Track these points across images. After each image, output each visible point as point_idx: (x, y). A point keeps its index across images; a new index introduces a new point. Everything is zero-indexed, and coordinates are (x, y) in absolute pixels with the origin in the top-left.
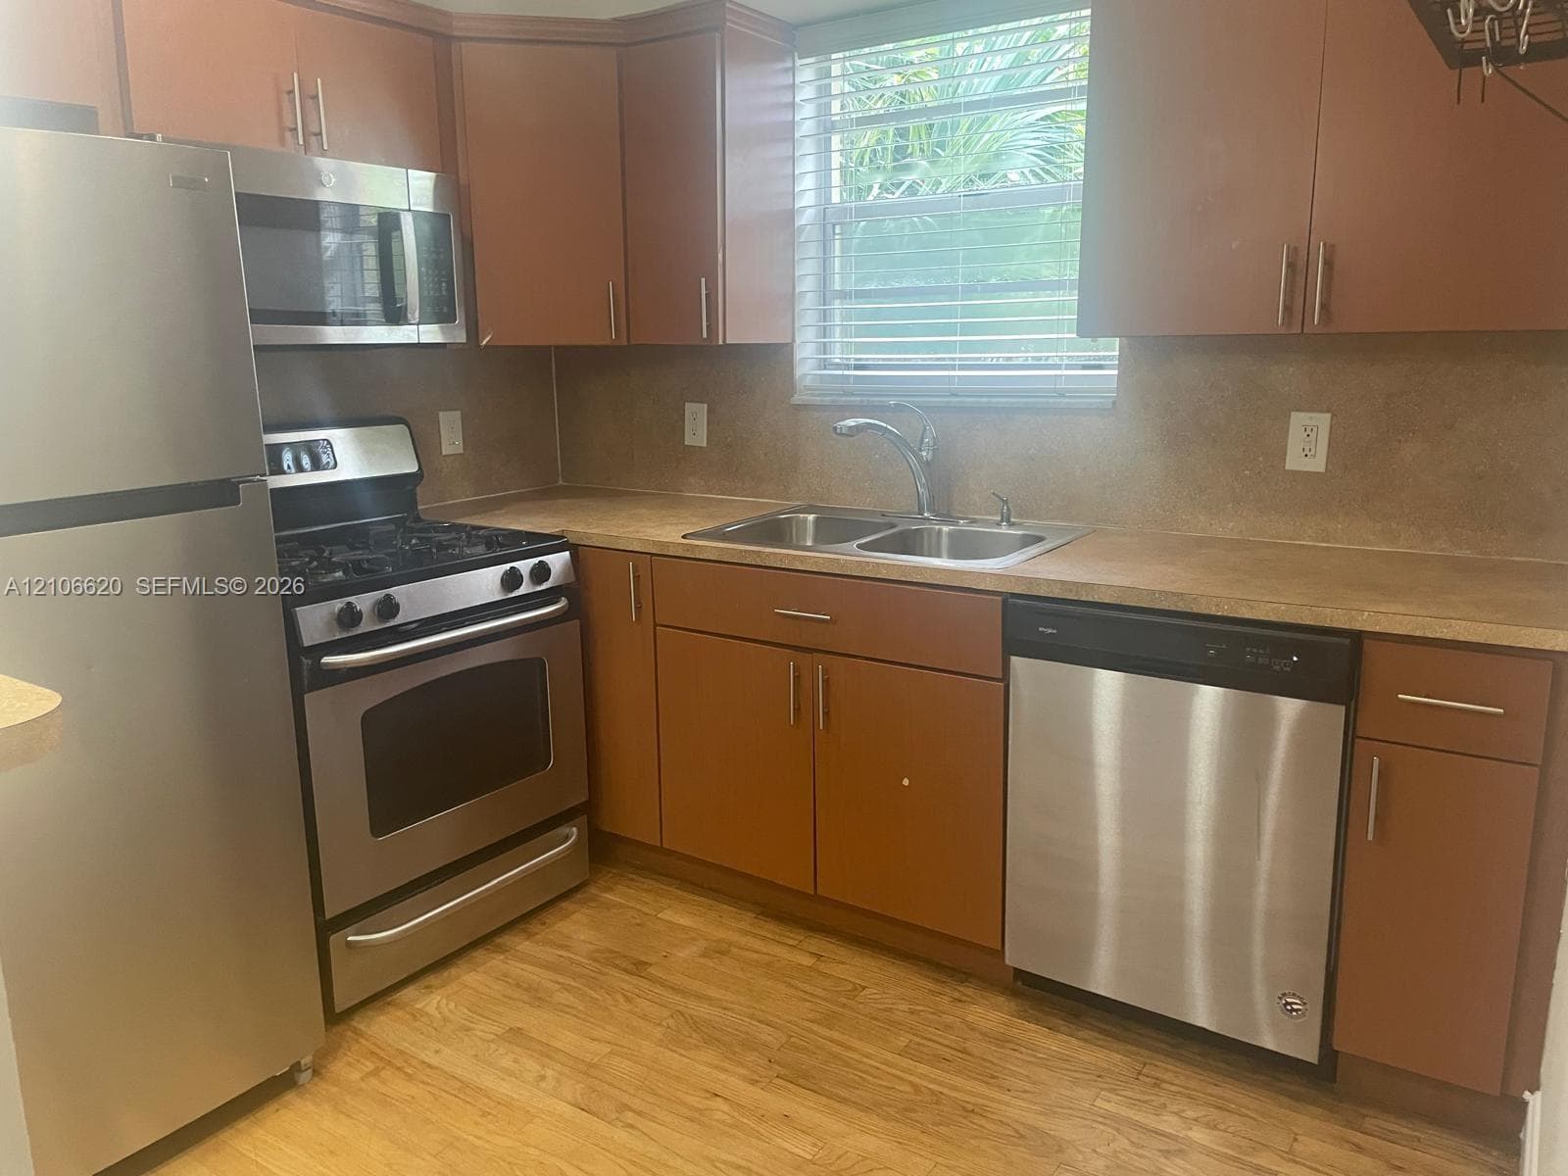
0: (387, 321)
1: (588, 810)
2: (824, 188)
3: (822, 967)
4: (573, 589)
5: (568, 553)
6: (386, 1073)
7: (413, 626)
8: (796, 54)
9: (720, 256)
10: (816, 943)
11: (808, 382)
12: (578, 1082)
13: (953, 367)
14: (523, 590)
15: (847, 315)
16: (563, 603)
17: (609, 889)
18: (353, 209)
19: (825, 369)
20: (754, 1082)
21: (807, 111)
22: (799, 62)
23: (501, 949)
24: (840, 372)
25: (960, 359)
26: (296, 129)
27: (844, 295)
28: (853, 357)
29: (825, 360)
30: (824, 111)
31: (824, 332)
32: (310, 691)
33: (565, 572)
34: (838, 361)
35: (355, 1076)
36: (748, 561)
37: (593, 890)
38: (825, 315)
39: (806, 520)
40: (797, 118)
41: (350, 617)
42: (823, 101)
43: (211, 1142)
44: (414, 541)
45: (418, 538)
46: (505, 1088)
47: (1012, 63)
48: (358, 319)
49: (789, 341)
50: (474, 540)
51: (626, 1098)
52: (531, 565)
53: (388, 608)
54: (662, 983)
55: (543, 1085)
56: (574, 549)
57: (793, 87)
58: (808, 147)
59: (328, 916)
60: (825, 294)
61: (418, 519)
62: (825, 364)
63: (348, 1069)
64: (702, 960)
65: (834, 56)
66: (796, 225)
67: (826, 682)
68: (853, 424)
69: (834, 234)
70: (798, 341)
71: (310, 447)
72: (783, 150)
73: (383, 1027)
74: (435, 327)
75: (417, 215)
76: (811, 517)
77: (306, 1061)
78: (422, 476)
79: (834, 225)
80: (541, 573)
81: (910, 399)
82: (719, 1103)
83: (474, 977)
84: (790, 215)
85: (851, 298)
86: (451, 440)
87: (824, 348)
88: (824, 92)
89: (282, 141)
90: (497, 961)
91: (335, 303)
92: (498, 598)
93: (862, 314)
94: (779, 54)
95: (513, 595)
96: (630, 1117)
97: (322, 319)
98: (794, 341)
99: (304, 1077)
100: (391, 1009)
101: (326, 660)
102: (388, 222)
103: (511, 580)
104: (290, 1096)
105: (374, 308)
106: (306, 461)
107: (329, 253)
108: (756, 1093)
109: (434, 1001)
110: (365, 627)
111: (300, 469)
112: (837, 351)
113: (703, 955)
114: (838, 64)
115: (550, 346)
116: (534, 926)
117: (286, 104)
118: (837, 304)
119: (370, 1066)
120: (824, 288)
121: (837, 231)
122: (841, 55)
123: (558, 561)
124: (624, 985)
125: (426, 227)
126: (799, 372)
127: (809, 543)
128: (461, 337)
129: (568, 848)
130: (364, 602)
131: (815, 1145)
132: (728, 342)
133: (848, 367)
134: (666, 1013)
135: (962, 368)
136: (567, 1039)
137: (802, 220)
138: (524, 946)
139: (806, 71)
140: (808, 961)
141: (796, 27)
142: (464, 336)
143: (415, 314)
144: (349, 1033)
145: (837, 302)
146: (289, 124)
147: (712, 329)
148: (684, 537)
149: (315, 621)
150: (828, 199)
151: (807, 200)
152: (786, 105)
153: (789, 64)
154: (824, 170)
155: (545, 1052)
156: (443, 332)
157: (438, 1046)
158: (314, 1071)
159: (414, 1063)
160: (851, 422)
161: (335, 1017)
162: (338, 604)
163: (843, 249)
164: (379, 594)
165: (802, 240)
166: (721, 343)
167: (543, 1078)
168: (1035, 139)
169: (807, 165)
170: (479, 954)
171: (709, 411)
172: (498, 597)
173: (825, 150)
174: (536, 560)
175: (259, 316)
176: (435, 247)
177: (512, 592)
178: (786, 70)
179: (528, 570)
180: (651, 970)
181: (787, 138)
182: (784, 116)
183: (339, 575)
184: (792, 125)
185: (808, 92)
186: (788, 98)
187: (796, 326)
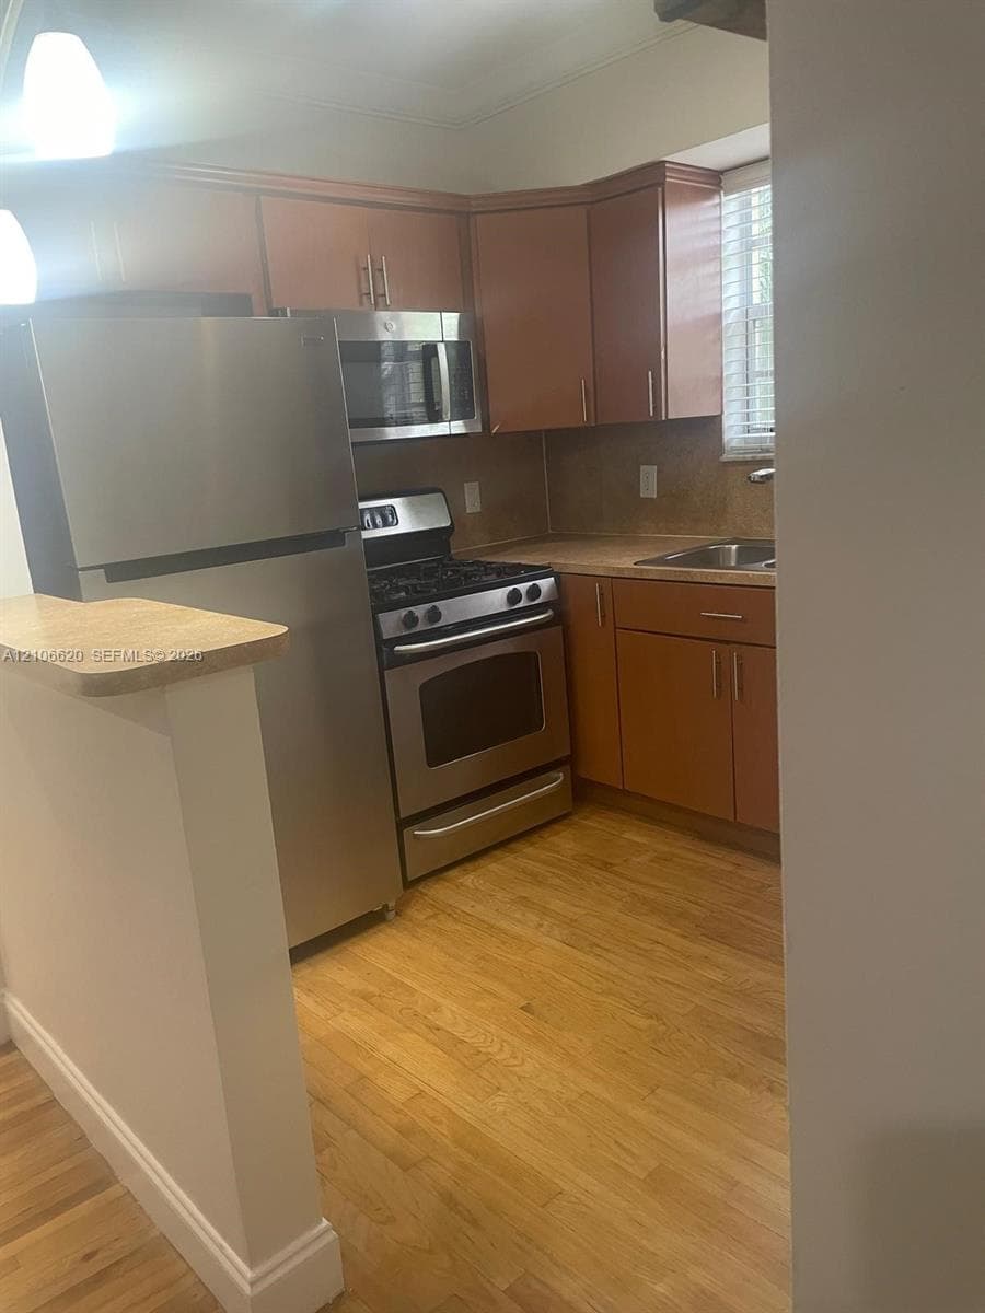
0: (428, 420)
1: (570, 762)
2: (747, 294)
3: (740, 872)
4: (556, 604)
5: (552, 578)
6: (442, 917)
7: (449, 627)
8: (722, 192)
9: (663, 353)
10: (737, 857)
11: (734, 444)
12: (564, 929)
14: (521, 605)
16: (550, 613)
17: (586, 818)
18: (404, 344)
19: (748, 433)
20: (685, 937)
21: (733, 235)
22: (724, 199)
23: (512, 851)
24: (759, 435)
26: (370, 294)
27: (762, 374)
29: (748, 426)
30: (746, 233)
31: (747, 404)
32: (389, 668)
33: (551, 592)
34: (758, 426)
35: (422, 917)
36: (681, 579)
37: (575, 818)
38: (747, 391)
39: (730, 549)
40: (724, 242)
41: (411, 620)
42: (744, 226)
43: (337, 949)
44: (449, 573)
45: (452, 571)
46: (517, 929)
48: (407, 421)
49: (719, 413)
50: (489, 571)
51: (596, 940)
52: (528, 587)
53: (434, 615)
54: (621, 876)
55: (542, 929)
56: (558, 576)
57: (720, 218)
58: (733, 263)
59: (402, 816)
60: (747, 374)
61: (451, 559)
62: (748, 429)
63: (417, 913)
64: (652, 864)
65: (752, 191)
66: (724, 323)
67: (740, 666)
68: (763, 474)
69: (755, 327)
70: (725, 413)
71: (380, 510)
72: (711, 268)
73: (439, 891)
74: (460, 423)
75: (447, 344)
76: (734, 547)
77: (391, 904)
78: (453, 528)
79: (754, 321)
80: (534, 592)
82: (659, 948)
83: (494, 866)
84: (719, 317)
85: (767, 376)
86: (472, 501)
87: (748, 417)
88: (746, 219)
89: (361, 304)
90: (510, 858)
91: (391, 409)
92: (505, 609)
94: (707, 194)
95: (515, 607)
96: (597, 950)
97: (384, 422)
98: (722, 412)
99: (391, 915)
100: (442, 882)
101: (397, 648)
102: (429, 350)
103: (514, 597)
104: (383, 926)
105: (418, 412)
106: (379, 520)
107: (386, 373)
108: (686, 943)
109: (470, 879)
110: (420, 627)
111: (376, 526)
112: (757, 419)
113: (652, 861)
114: (756, 196)
115: (540, 430)
116: (535, 837)
117: (363, 278)
118: (757, 381)
119: (430, 912)
120: (747, 370)
121: (757, 325)
122: (757, 190)
123: (545, 584)
124: (597, 876)
125: (453, 353)
126: (726, 436)
127: (733, 564)
128: (479, 429)
129: (557, 786)
130: (420, 610)
131: (725, 975)
132: (669, 417)
134: (625, 893)
136: (556, 905)
137: (729, 319)
138: (529, 850)
139: (731, 204)
140: (730, 868)
141: (722, 172)
142: (480, 426)
143: (447, 414)
144: (417, 894)
145: (758, 379)
146: (365, 291)
147: (657, 408)
148: (634, 564)
149: (390, 622)
150: (750, 301)
151: (732, 304)
152: (715, 233)
153: (717, 201)
154: (746, 280)
155: (544, 911)
156: (466, 425)
157: (473, 903)
158: (397, 913)
159: (459, 912)
160: (762, 472)
161: (408, 884)
162: (403, 612)
163: (762, 339)
164: (428, 606)
165: (730, 334)
166: (664, 418)
167: (541, 925)
169: (732, 279)
170: (498, 853)
171: (658, 472)
173: (746, 264)
174: (531, 584)
175: (355, 423)
176: (461, 365)
177: (514, 605)
178: (715, 206)
179: (526, 590)
180: (615, 868)
181: (716, 258)
182: (714, 241)
183: (403, 594)
184: (719, 248)
185: (732, 221)
186: (715, 227)
187: (724, 400)
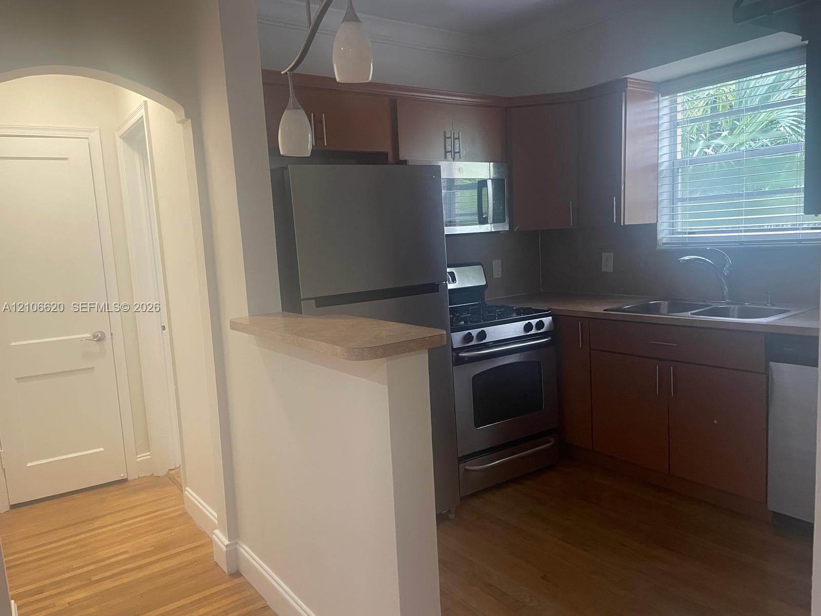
0: (479, 223)
1: (558, 431)
2: (673, 152)
4: (554, 332)
5: (551, 317)
7: (491, 343)
8: (660, 95)
9: (623, 187)
11: (664, 241)
13: (741, 231)
14: (533, 332)
15: (684, 209)
16: (549, 338)
19: (673, 235)
21: (666, 119)
22: (661, 98)
24: (681, 236)
25: (745, 227)
26: (451, 151)
27: (683, 200)
28: (688, 228)
29: (673, 230)
30: (673, 118)
31: (673, 217)
32: (458, 365)
33: (550, 324)
34: (679, 230)
38: (673, 209)
39: (663, 304)
40: (660, 123)
41: (469, 338)
42: (672, 114)
47: (774, 81)
49: (655, 222)
50: (512, 312)
52: (536, 322)
53: (482, 335)
56: (555, 316)
57: (658, 110)
58: (666, 135)
59: (459, 456)
60: (673, 200)
61: (485, 304)
62: (673, 232)
65: (678, 94)
66: (659, 170)
67: (674, 374)
68: (688, 259)
69: (678, 172)
70: (659, 222)
72: (653, 137)
74: (497, 225)
75: (493, 180)
76: (666, 302)
78: (488, 286)
79: (678, 169)
80: (540, 325)
81: (718, 247)
84: (657, 166)
85: (687, 201)
86: (497, 272)
87: (673, 225)
88: (673, 110)
89: (445, 157)
93: (692, 208)
94: (649, 96)
95: (529, 333)
98: (657, 221)
100: (480, 499)
101: (461, 354)
102: (482, 184)
103: (528, 327)
105: (474, 218)
110: (475, 342)
112: (679, 226)
114: (681, 98)
117: (448, 144)
118: (679, 204)
120: (673, 197)
121: (680, 171)
122: (682, 94)
123: (547, 320)
126: (660, 236)
127: (666, 312)
128: (507, 228)
129: (551, 445)
130: (474, 332)
132: (626, 224)
133: (685, 233)
135: (746, 231)
137: (662, 168)
139: (665, 102)
141: (660, 84)
143: (490, 219)
145: (679, 203)
146: (448, 150)
147: (618, 218)
148: (604, 310)
149: (457, 339)
150: (675, 156)
151: (664, 158)
152: (655, 118)
153: (657, 100)
154: (673, 145)
156: (500, 227)
162: (465, 333)
163: (683, 179)
164: (479, 330)
165: (662, 176)
166: (622, 224)
168: (793, 112)
169: (665, 143)
171: (614, 256)
172: (523, 334)
173: (673, 136)
174: (538, 320)
176: (499, 192)
178: (655, 102)
179: (535, 323)
181: (655, 133)
182: (654, 122)
183: (463, 323)
184: (658, 126)
185: (665, 111)
186: (655, 114)
187: (659, 215)
